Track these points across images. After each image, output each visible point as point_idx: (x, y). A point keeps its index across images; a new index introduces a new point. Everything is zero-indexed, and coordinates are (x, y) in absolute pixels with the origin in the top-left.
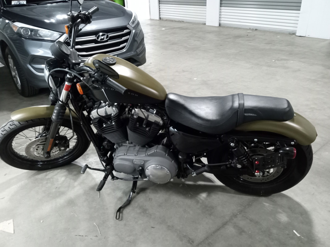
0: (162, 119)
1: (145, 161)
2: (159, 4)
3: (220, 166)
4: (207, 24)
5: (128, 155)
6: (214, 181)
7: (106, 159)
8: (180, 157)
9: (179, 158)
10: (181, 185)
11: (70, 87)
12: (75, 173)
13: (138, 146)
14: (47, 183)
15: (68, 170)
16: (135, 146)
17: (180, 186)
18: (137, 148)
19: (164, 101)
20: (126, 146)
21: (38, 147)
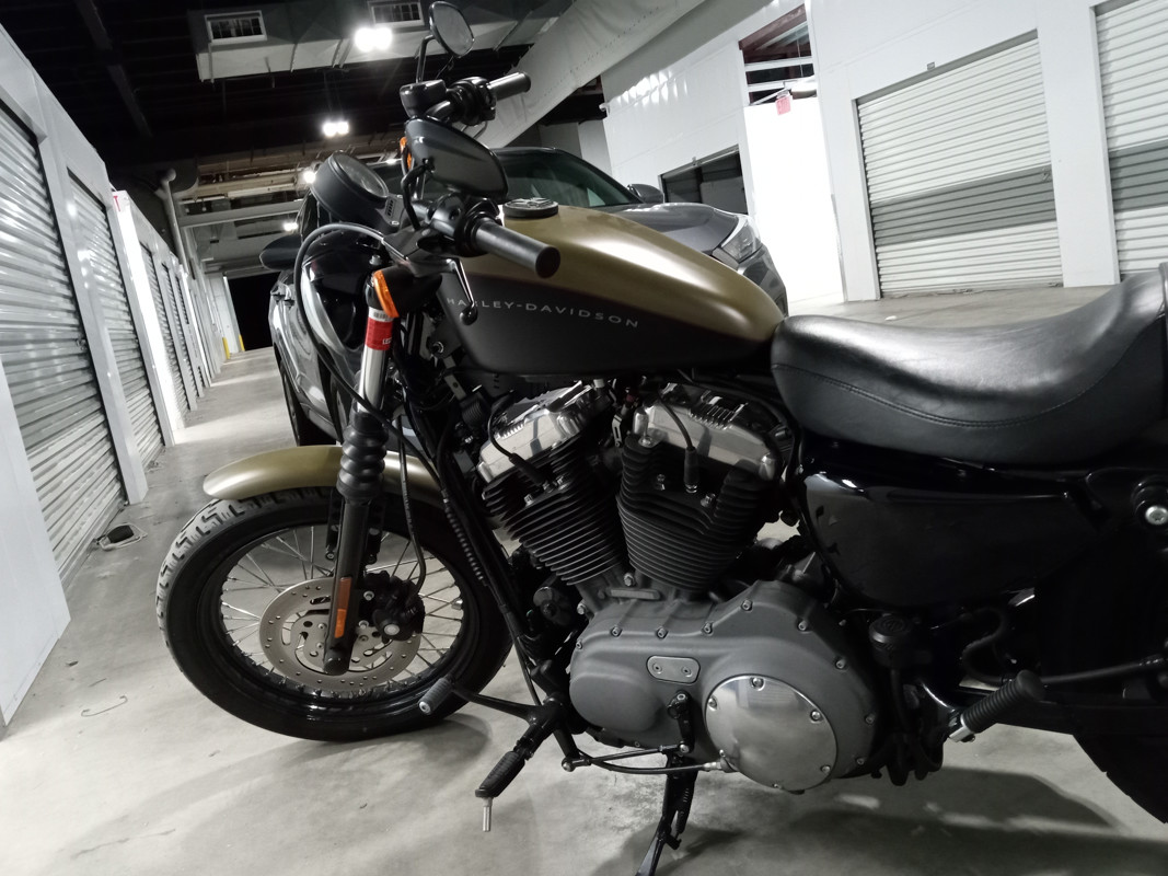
0: (769, 443)
1: (704, 663)
2: (876, 247)
3: (1114, 684)
4: (1065, 286)
5: (626, 637)
6: (1110, 816)
7: (548, 670)
8: (880, 638)
9: (872, 644)
10: (921, 828)
11: (388, 330)
12: (451, 755)
13: (677, 595)
14: (337, 787)
15: (427, 744)
16: (662, 598)
17: (914, 833)
18: (672, 604)
19: (765, 347)
20: (625, 599)
21: (308, 624)
